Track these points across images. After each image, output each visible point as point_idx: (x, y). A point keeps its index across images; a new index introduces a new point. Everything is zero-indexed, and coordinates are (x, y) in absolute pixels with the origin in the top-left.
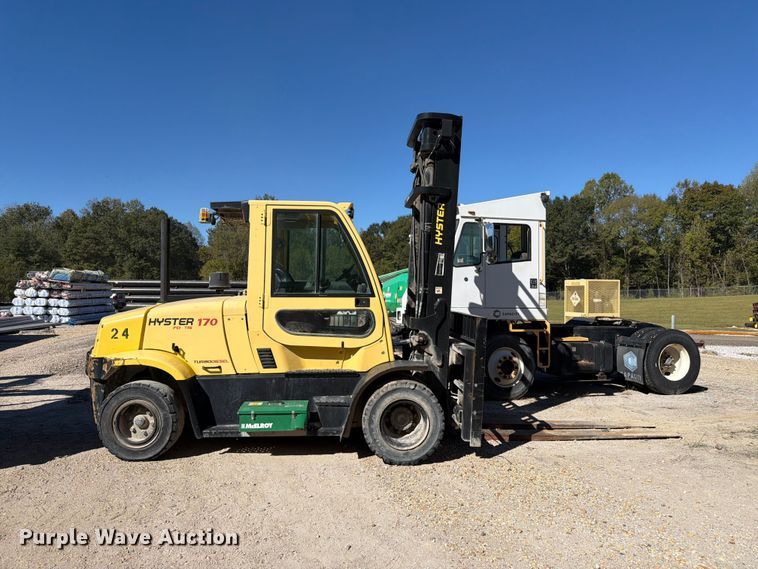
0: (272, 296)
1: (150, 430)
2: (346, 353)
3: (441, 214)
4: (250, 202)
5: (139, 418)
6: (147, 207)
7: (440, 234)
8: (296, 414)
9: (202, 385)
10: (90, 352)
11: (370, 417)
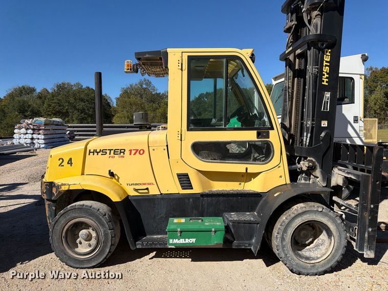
0: (188, 130)
1: (93, 242)
2: (248, 177)
3: (327, 58)
4: (169, 50)
5: (83, 232)
6: (84, 87)
7: (326, 76)
8: (215, 232)
9: (134, 204)
10: (43, 177)
11: (283, 235)
